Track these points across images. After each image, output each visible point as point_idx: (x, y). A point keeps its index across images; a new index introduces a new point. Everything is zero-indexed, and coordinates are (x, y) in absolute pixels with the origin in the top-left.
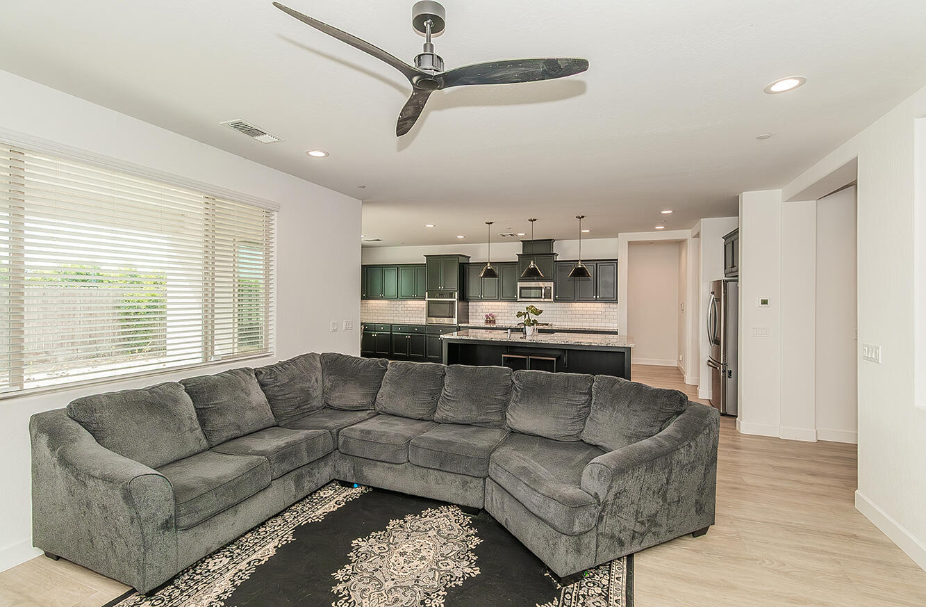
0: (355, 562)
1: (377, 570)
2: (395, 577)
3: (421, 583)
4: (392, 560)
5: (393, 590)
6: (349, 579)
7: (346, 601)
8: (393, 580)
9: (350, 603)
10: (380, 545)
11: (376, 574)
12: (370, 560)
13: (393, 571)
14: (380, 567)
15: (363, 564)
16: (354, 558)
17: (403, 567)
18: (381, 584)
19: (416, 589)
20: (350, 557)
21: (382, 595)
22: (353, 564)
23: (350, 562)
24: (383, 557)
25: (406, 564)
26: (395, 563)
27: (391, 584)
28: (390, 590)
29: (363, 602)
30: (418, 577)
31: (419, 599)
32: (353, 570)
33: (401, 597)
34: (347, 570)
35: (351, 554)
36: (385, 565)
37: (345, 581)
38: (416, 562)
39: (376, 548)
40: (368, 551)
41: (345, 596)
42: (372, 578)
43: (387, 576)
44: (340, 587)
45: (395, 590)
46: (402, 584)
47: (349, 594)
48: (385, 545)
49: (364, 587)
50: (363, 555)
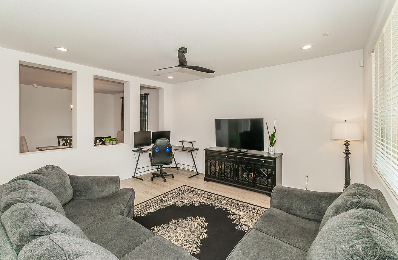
0: (199, 240)
1: (190, 235)
2: (184, 231)
3: (176, 227)
4: (183, 238)
5: (186, 227)
6: (201, 233)
7: (203, 226)
8: (185, 230)
9: (201, 225)
10: (186, 247)
11: (191, 233)
12: (192, 240)
13: (184, 233)
14: (188, 236)
15: (195, 238)
16: (199, 242)
17: (179, 234)
18: (190, 229)
19: (178, 226)
20: (201, 243)
21: (190, 226)
22: (200, 239)
23: (201, 240)
24: (186, 240)
25: (178, 235)
26: (182, 237)
27: (186, 229)
28: (187, 227)
29: (197, 225)
30: (175, 230)
31: (179, 223)
32: (200, 237)
33: (184, 225)
34: (202, 237)
35: (200, 245)
36: (187, 236)
37: (203, 233)
38: (173, 235)
39: (188, 246)
40: (192, 245)
41: (203, 228)
42: (193, 232)
43: (187, 232)
44: (205, 231)
45: (185, 227)
46: (182, 228)
47: (202, 228)
48: (184, 247)
49: (196, 230)
50: (195, 243)
